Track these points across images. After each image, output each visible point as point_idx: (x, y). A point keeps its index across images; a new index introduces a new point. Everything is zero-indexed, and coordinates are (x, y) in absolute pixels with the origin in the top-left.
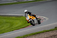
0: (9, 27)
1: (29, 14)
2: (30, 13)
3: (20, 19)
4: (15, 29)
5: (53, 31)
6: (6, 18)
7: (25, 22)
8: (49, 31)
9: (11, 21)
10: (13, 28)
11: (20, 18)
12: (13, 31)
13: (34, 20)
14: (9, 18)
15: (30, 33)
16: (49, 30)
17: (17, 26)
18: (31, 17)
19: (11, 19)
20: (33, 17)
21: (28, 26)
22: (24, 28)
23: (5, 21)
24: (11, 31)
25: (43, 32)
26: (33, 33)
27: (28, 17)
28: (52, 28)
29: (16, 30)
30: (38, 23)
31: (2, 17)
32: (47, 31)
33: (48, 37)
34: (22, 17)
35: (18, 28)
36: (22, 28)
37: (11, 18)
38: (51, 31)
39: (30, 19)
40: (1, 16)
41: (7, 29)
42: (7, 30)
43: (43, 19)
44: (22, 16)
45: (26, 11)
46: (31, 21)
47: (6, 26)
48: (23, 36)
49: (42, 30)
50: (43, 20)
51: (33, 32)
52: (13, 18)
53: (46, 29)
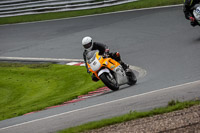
3: (46, 74)
4: (30, 109)
5: (162, 113)
7: (63, 83)
8: (148, 116)
9: (15, 80)
10: (22, 103)
11: (48, 71)
12: (21, 114)
13: (114, 70)
14: (8, 69)
15: (81, 124)
16: (148, 112)
17: (35, 97)
19: (16, 73)
21: (76, 97)
22: (60, 104)
24: (14, 115)
25: (127, 120)
26: (91, 123)
27: (96, 60)
28: (157, 106)
30: (127, 81)
34: (54, 65)
35: (39, 106)
36: (55, 105)
37: (14, 69)
38: (155, 114)
39: (103, 67)
44: (55, 63)
45: (87, 40)
49: (125, 112)
51: (92, 120)
52: (22, 69)
53: (139, 110)
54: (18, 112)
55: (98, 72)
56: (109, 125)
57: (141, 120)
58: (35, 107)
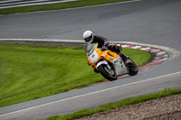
0: (55, 81)
1: (96, 45)
2: (99, 41)
4: (74, 86)
6: (46, 50)
9: (60, 60)
10: (66, 81)
12: (66, 91)
13: (113, 62)
14: (55, 50)
17: (79, 75)
18: (104, 54)
19: (61, 53)
20: (111, 53)
23: (40, 59)
24: (60, 91)
26: (129, 99)
29: (76, 88)
30: (127, 71)
31: (34, 49)
32: (176, 94)
33: (177, 111)
35: (83, 83)
37: (60, 50)
40: (30, 46)
41: (50, 87)
42: (47, 88)
43: (162, 53)
45: (88, 33)
46: (104, 65)
47: (46, 77)
48: (100, 109)
50: (162, 57)
51: (130, 96)
52: (67, 50)
54: (63, 88)
55: (96, 64)
56: (145, 100)
57: (175, 96)
58: (79, 84)
